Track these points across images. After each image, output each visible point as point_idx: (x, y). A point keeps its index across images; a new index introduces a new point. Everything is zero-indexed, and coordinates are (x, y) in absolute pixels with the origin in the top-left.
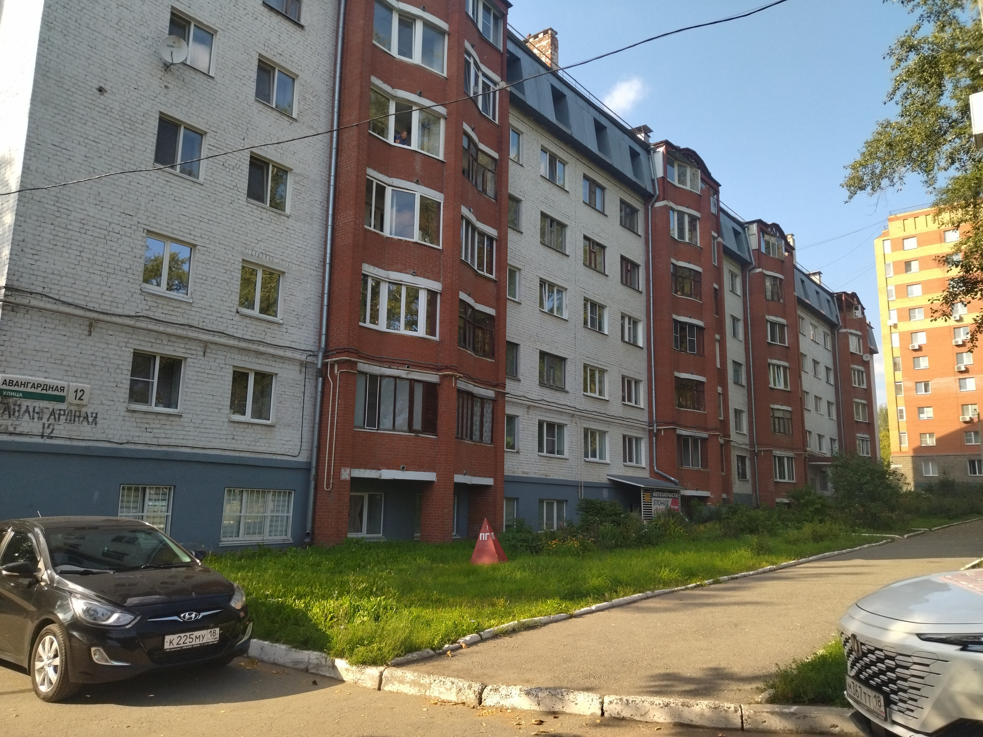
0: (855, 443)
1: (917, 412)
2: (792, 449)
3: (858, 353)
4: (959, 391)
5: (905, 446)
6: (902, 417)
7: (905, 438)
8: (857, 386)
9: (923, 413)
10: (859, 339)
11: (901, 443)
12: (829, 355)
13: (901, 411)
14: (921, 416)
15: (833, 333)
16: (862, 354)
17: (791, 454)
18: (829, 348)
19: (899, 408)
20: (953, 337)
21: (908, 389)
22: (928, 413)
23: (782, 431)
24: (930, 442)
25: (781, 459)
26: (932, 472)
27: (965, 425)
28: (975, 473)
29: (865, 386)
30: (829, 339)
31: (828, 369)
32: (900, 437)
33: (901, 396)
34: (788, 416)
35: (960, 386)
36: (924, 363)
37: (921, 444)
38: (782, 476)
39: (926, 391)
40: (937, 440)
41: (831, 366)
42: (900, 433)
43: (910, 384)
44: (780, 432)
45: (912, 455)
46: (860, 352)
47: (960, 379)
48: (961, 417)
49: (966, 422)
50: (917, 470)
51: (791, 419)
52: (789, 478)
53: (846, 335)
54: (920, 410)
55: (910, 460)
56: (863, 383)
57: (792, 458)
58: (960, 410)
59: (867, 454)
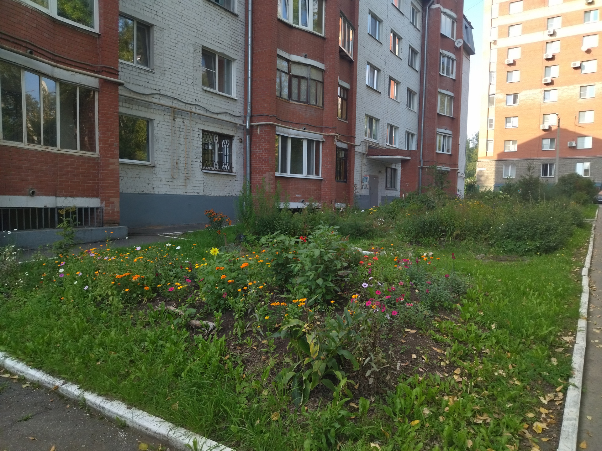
0: (434, 139)
1: (504, 121)
2: (320, 129)
3: (450, 37)
4: (542, 102)
5: (491, 153)
6: (491, 126)
7: (491, 145)
8: (445, 75)
9: (510, 122)
10: (453, 23)
11: (487, 150)
12: (418, 35)
13: (491, 121)
14: (508, 125)
15: (424, 10)
16: (454, 39)
17: (316, 136)
18: (418, 27)
19: (489, 118)
20: (544, 52)
21: (500, 101)
22: (514, 122)
23: (303, 97)
24: (513, 148)
25: (297, 143)
26: (511, 173)
27: (544, 133)
28: (546, 175)
29: (454, 77)
30: (419, 17)
31: (413, 51)
32: (487, 144)
33: (492, 109)
34: (316, 75)
35: (544, 98)
36: (516, 76)
37: (505, 150)
38: (297, 168)
39: (514, 102)
40: (519, 147)
41: (418, 48)
42: (487, 141)
43: (502, 96)
44: (299, 101)
45: (496, 159)
46: (453, 36)
47: (545, 91)
48: (541, 126)
49: (545, 130)
50: (498, 172)
51: (322, 83)
52: (309, 173)
53: (438, 12)
54: (508, 119)
55: (493, 164)
56: (452, 73)
57: (318, 143)
58: (542, 119)
59: (448, 151)
